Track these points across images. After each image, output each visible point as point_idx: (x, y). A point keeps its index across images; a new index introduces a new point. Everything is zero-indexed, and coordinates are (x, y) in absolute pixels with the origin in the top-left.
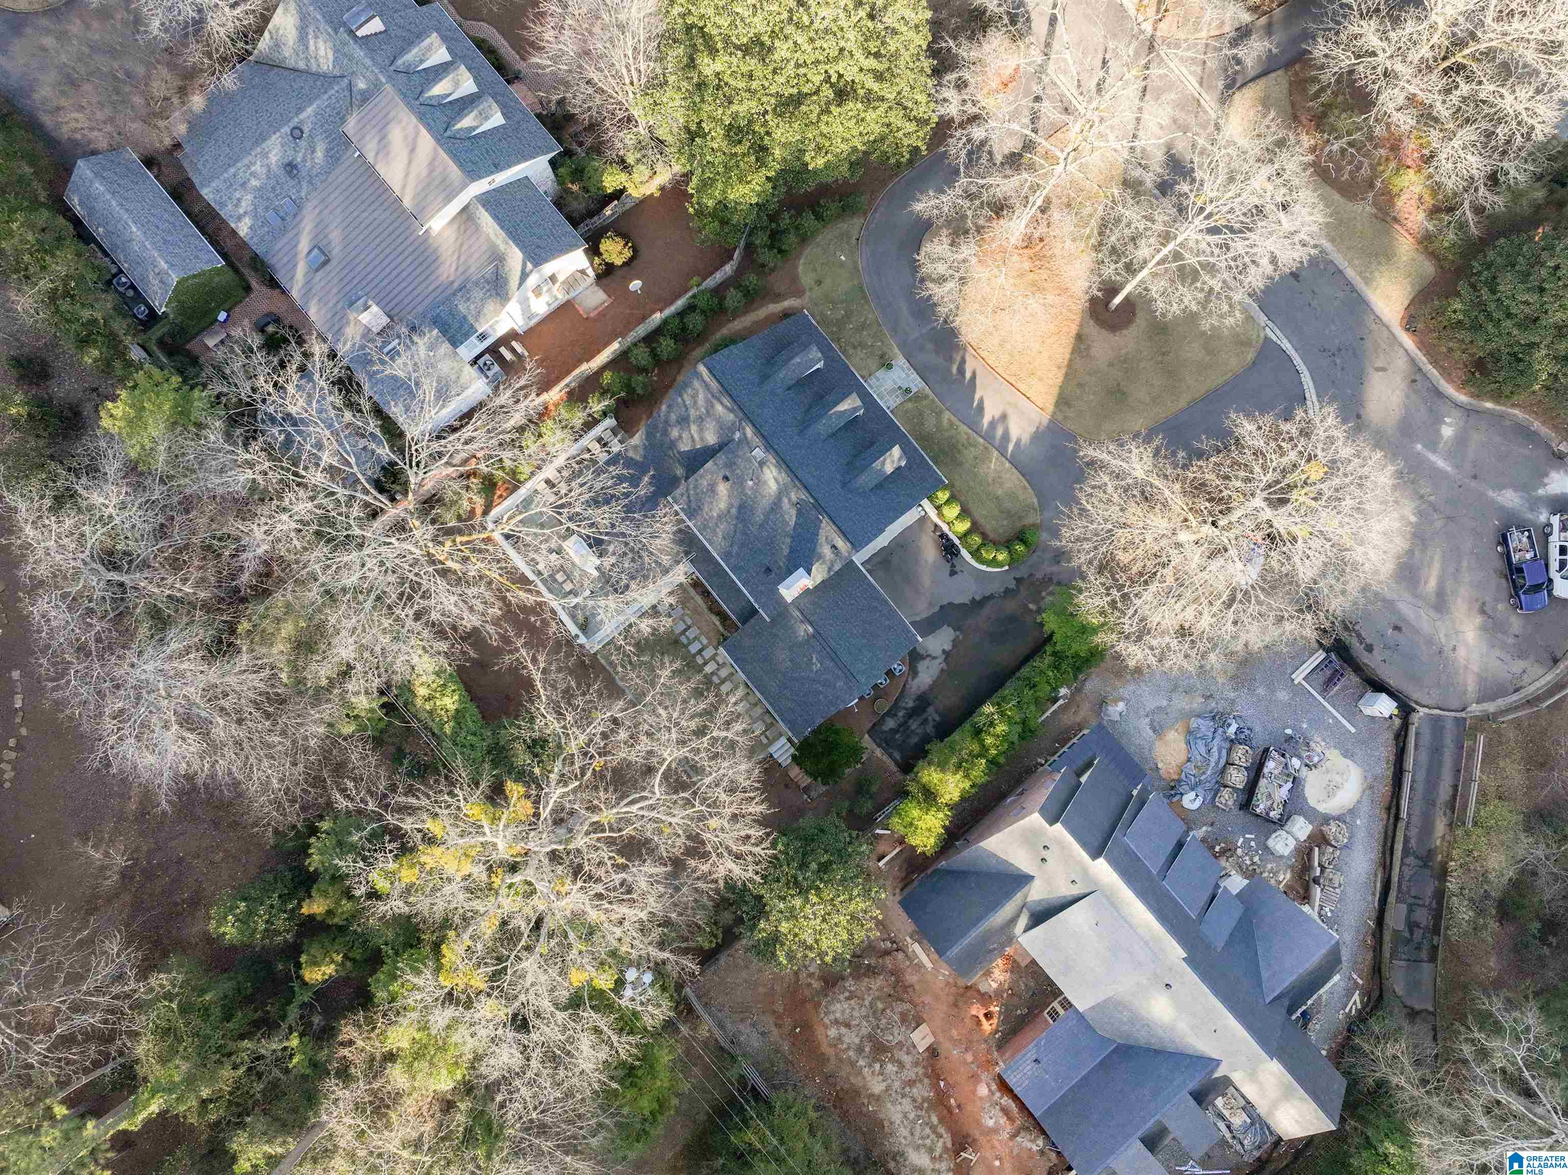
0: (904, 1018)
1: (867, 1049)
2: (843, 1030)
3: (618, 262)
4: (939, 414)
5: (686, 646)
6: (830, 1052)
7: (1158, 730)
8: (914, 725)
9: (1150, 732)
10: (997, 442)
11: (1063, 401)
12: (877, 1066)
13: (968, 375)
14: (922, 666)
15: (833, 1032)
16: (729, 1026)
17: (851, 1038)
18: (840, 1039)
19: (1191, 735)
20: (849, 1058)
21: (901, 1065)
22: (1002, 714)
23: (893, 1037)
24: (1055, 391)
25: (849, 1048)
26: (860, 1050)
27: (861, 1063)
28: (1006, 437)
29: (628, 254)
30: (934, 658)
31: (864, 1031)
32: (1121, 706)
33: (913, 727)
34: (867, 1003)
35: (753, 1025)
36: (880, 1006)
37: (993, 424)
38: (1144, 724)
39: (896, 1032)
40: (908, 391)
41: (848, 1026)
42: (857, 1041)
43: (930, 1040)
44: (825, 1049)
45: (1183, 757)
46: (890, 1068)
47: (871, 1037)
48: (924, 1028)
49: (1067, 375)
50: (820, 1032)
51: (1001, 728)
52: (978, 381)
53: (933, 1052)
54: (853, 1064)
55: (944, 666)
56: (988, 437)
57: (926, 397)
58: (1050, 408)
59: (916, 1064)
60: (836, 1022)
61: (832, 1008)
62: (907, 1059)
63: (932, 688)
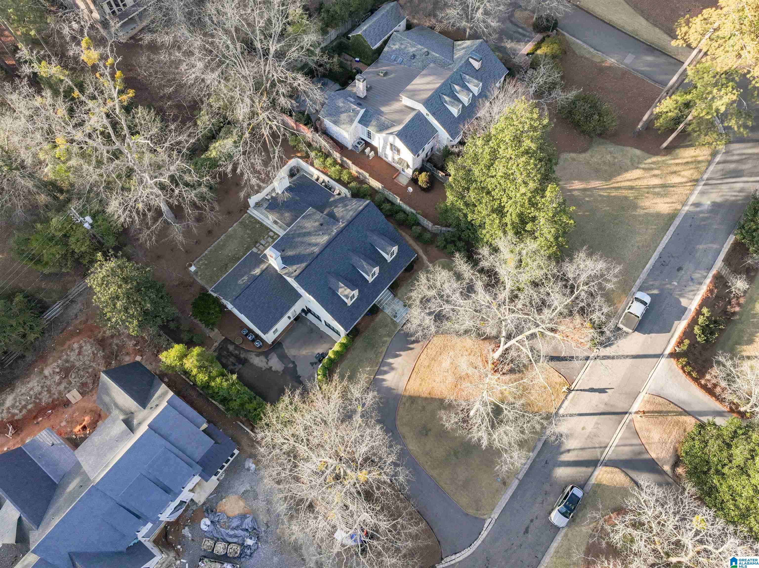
0: (84, 385)
1: (67, 365)
2: (77, 351)
3: (420, 183)
4: (389, 336)
5: (255, 246)
6: (66, 346)
7: (244, 496)
8: (232, 359)
9: (242, 491)
10: (382, 368)
11: (413, 399)
12: (58, 370)
13: (411, 346)
14: (262, 358)
15: (76, 346)
16: (80, 298)
17: (73, 356)
18: (72, 350)
19: (243, 517)
20: (63, 356)
21: (59, 384)
22: (233, 384)
23: (73, 377)
24: (416, 394)
25: (67, 355)
26: (67, 361)
27: (60, 361)
28: (386, 373)
29: (424, 186)
30: (267, 363)
31: (77, 364)
32: (253, 466)
33: (231, 359)
34: (92, 364)
35: (81, 310)
36: (90, 370)
37: (390, 364)
38: (247, 487)
39: (77, 380)
40: (395, 317)
41: (79, 353)
42: (72, 359)
43: (73, 401)
44: (68, 343)
45: (231, 514)
46: (57, 378)
47: (73, 366)
48: (79, 397)
49: (426, 399)
50: (75, 339)
51: (225, 384)
52: (410, 351)
53: (67, 403)
54: (60, 358)
55: (264, 369)
56: (383, 363)
57: (396, 328)
58: (407, 394)
59: (60, 393)
60: (81, 347)
61: (88, 344)
62: (62, 387)
63: (252, 365)
